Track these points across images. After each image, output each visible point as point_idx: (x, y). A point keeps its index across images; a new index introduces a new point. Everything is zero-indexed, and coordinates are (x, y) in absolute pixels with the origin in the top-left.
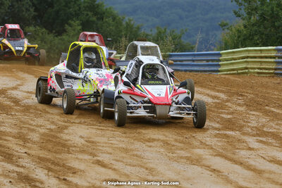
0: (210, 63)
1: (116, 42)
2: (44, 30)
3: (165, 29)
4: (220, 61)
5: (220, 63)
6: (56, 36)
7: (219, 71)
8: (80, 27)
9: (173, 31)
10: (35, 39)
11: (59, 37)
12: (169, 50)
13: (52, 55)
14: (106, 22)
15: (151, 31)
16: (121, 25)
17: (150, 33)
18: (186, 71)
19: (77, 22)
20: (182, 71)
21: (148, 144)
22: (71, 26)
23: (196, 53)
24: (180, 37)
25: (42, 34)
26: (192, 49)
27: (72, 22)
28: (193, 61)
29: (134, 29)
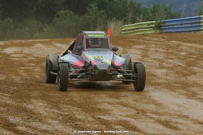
0: (194, 25)
1: (124, 16)
2: (71, 12)
3: (158, 4)
4: (201, 23)
5: (201, 24)
6: (81, 16)
7: (201, 30)
8: (97, 8)
9: (164, 5)
10: (66, 19)
11: (83, 16)
12: (163, 19)
13: (78, 30)
14: (115, 2)
15: (149, 6)
16: (127, 4)
17: (148, 7)
18: (176, 32)
19: (95, 4)
20: (174, 32)
21: (155, 86)
22: (91, 8)
23: (183, 19)
24: (170, 9)
25: (70, 15)
26: (179, 16)
27: (91, 5)
28: (181, 24)
29: (136, 6)
